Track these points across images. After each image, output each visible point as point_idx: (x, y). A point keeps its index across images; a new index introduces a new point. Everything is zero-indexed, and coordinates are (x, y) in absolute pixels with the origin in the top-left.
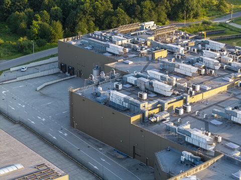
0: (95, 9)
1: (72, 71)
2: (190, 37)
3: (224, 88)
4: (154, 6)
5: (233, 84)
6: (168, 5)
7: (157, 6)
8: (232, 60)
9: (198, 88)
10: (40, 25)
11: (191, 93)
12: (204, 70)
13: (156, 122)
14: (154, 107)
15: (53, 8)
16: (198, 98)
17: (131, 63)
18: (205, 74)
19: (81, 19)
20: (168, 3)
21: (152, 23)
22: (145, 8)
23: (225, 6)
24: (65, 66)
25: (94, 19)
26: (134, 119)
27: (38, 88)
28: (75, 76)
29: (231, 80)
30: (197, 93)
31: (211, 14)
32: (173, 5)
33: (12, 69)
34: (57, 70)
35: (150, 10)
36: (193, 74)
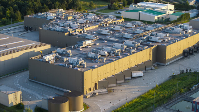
0: (34, 6)
1: (31, 29)
2: (80, 14)
3: (97, 26)
4: (60, 4)
5: (100, 25)
6: (67, 4)
7: (61, 4)
8: (99, 18)
9: (87, 26)
10: (10, 13)
11: (85, 27)
12: (88, 21)
13: (74, 35)
14: (73, 30)
15: (14, 6)
16: (88, 29)
17: (58, 21)
18: (89, 23)
19: (28, 10)
20: (67, 3)
21: (62, 9)
22: (57, 5)
23: (93, 5)
24: (28, 27)
25: (34, 10)
26: (67, 34)
27: (19, 35)
28: (33, 31)
29: (99, 24)
30: (87, 27)
31: (87, 8)
32: (69, 4)
33: (4, 30)
34: (24, 30)
35: (58, 6)
36: (85, 22)
